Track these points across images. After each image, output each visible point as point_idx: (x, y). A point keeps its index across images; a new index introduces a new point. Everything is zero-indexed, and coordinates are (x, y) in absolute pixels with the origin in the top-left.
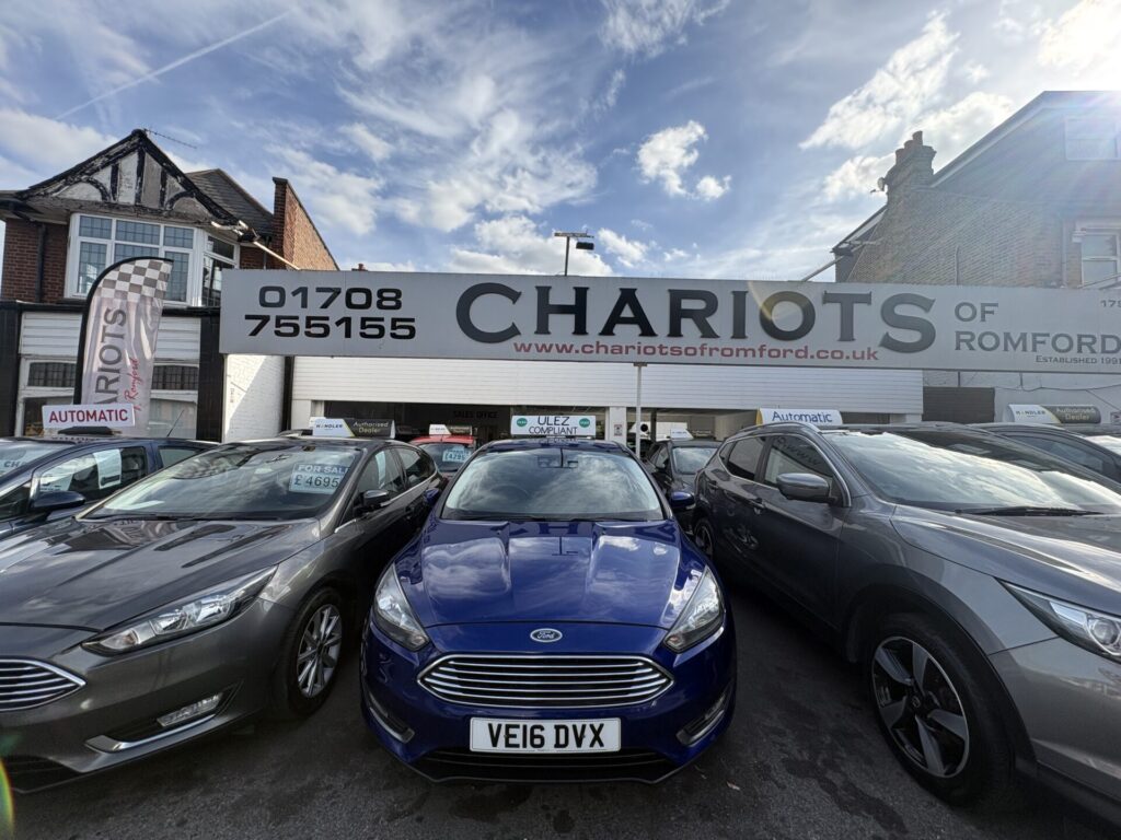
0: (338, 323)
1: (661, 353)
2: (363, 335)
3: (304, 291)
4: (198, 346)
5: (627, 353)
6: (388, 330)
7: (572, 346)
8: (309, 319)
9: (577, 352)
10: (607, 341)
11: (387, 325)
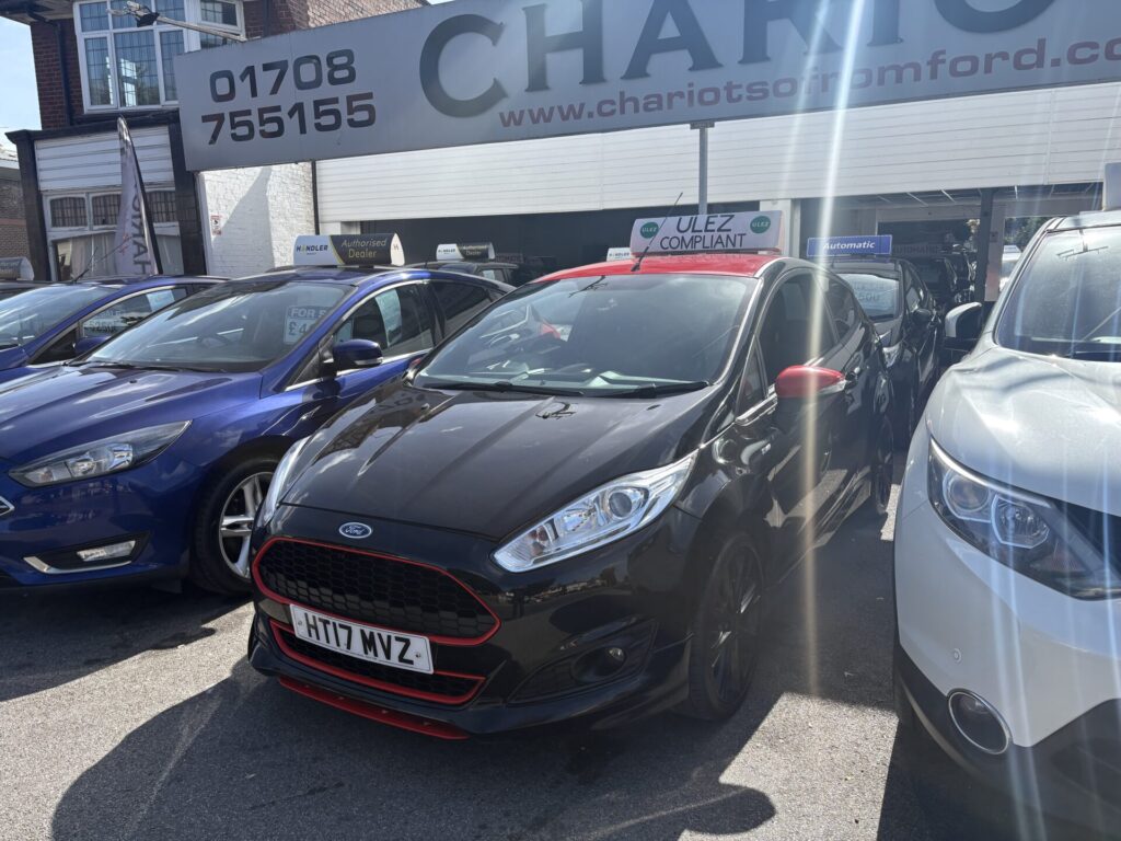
0: (291, 114)
1: (730, 99)
2: (319, 127)
3: (250, 71)
4: (169, 164)
5: (670, 106)
6: (345, 117)
7: (582, 106)
8: (262, 111)
9: (590, 115)
10: (639, 89)
11: (342, 107)
